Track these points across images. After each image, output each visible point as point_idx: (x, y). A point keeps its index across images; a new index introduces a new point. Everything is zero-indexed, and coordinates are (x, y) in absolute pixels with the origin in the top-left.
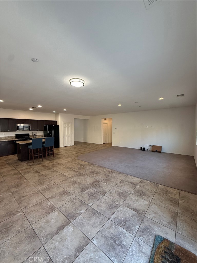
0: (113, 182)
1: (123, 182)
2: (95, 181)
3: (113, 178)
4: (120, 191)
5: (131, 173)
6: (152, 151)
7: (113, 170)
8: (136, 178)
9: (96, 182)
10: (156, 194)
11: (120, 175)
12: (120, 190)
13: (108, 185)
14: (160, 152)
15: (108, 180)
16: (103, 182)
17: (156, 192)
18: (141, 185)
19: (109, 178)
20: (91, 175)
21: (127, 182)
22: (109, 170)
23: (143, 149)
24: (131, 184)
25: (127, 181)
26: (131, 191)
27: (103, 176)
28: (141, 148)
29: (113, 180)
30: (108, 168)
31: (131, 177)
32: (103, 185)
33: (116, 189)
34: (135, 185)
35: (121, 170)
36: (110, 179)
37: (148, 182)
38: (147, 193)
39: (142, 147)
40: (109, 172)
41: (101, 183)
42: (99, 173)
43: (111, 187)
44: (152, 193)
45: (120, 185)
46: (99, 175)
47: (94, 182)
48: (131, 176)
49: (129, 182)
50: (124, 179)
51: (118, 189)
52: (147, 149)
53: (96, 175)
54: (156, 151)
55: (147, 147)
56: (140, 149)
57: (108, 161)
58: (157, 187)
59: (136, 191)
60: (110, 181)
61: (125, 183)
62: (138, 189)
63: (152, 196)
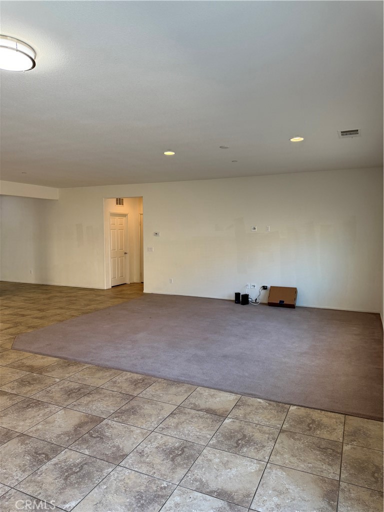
0: (150, 416)
1: (181, 412)
2: (86, 419)
3: (150, 401)
4: (173, 443)
5: (206, 380)
6: (271, 304)
7: (148, 375)
8: (222, 394)
9: (86, 423)
10: (283, 436)
11: (173, 390)
12: (174, 440)
13: (132, 428)
14: (292, 306)
15: (133, 411)
16: (115, 419)
17: (282, 431)
18: (240, 412)
19: (134, 403)
20: (70, 401)
21: (193, 412)
22: (136, 376)
23: (242, 299)
24: (209, 415)
25: (196, 408)
26: (209, 436)
27: (112, 398)
28: (237, 295)
29: (148, 409)
30: (130, 372)
31: (206, 392)
32: (115, 431)
33: (160, 439)
34: (218, 415)
35: (174, 372)
36: (138, 406)
37: (260, 403)
38: (258, 436)
39: (240, 294)
40: (135, 383)
41: (107, 424)
42: (98, 390)
43: (143, 434)
44: (269, 434)
45: (172, 421)
46: (97, 396)
47: (81, 425)
48: (207, 390)
49: (201, 410)
50: (187, 401)
51: (165, 438)
52: (254, 299)
53: (89, 399)
54: (281, 305)
55: (255, 293)
56: (233, 298)
57: (130, 346)
58: (285, 414)
59: (224, 436)
60: (138, 412)
61: (189, 413)
62: (229, 427)
63: (272, 443)
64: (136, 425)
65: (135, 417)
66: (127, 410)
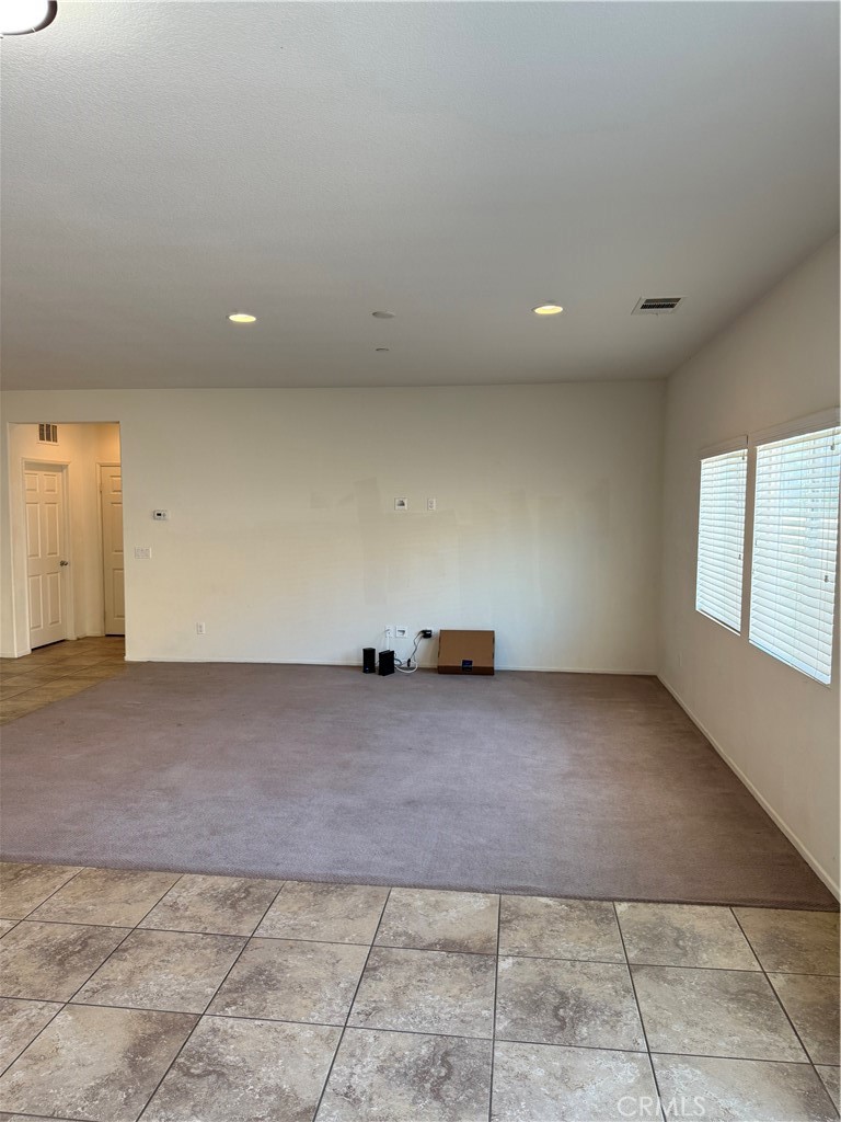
0: (316, 984)
1: (386, 962)
2: (149, 1028)
3: (292, 944)
4: (415, 1049)
5: (402, 869)
7: (252, 876)
8: (454, 897)
9: (155, 1037)
10: (641, 980)
11: (335, 905)
12: (410, 1039)
13: (289, 1028)
15: (264, 980)
16: (229, 1011)
17: (633, 968)
18: (517, 937)
19: (254, 957)
20: (75, 981)
21: (416, 955)
22: (224, 884)
24: (454, 958)
25: (413, 943)
26: (485, 1013)
27: (189, 954)
28: (369, 654)
29: (298, 967)
30: (202, 872)
31: (418, 899)
32: (246, 1046)
33: (377, 1047)
34: (478, 954)
35: (316, 859)
36: (272, 963)
37: (547, 906)
38: (590, 990)
39: (373, 651)
40: (228, 900)
41: (215, 1031)
42: (135, 937)
43: (327, 1040)
44: (611, 980)
45: (379, 989)
46: (146, 955)
47: (139, 1049)
48: (417, 893)
49: (429, 947)
50: (382, 929)
51: (387, 1039)
52: (404, 661)
53: (127, 966)
54: (467, 669)
57: (163, 805)
58: (614, 924)
59: (518, 1004)
60: (279, 981)
61: (407, 961)
62: (518, 980)
63: (629, 1003)
64: (294, 1018)
65: (279, 994)
66: (249, 979)
